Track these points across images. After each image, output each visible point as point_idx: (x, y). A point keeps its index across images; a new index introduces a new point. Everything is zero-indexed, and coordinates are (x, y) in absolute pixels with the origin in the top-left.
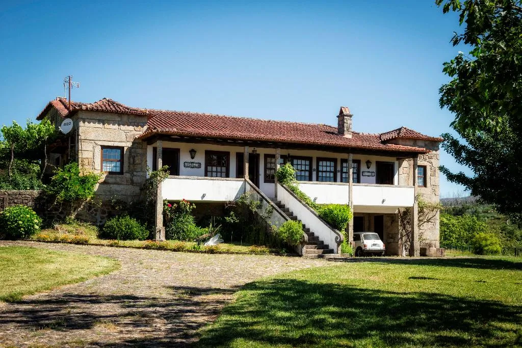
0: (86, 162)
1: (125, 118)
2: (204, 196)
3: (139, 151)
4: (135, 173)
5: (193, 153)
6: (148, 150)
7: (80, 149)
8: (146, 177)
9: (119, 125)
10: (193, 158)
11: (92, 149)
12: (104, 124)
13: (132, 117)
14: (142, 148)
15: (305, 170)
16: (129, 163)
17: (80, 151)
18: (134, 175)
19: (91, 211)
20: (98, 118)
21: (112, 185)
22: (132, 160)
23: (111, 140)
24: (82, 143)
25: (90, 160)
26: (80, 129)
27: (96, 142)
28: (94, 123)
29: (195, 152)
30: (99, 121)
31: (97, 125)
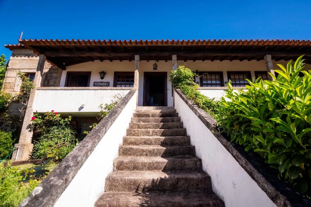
0: (8, 85)
2: (81, 108)
5: (103, 74)
6: (62, 74)
7: (6, 76)
10: (102, 78)
11: (15, 76)
14: (57, 73)
20: (25, 53)
23: (32, 68)
25: (11, 84)
27: (20, 70)
28: (21, 57)
29: (105, 73)
30: (25, 55)
31: (23, 58)
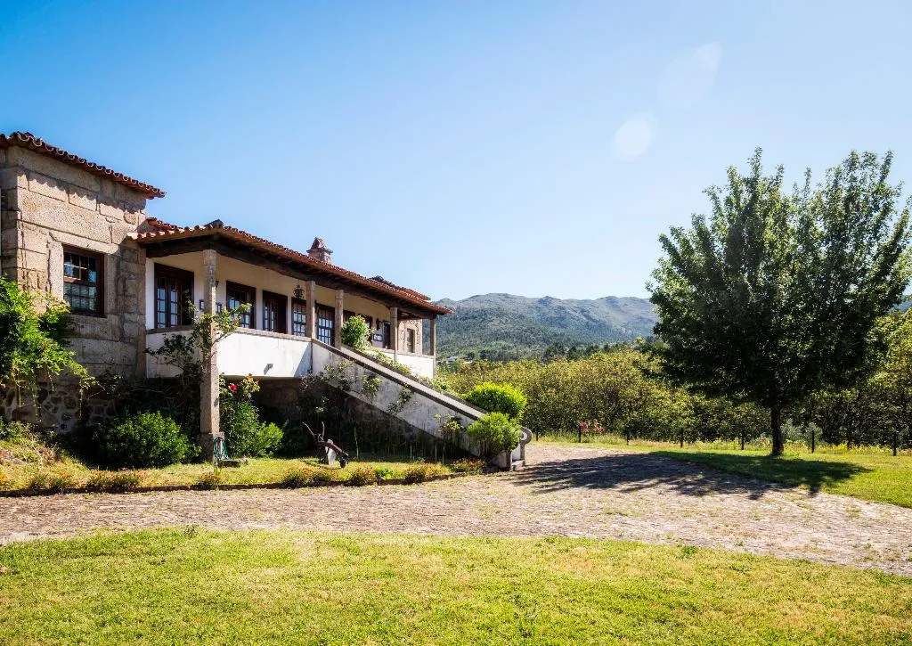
0: (33, 279)
1: (109, 189)
3: (134, 267)
4: (127, 316)
6: (147, 268)
7: (20, 245)
8: (144, 325)
9: (98, 202)
11: (45, 250)
12: (68, 193)
13: (121, 189)
14: (136, 262)
15: (325, 328)
16: (117, 291)
17: (19, 251)
18: (126, 321)
19: (45, 402)
20: (56, 177)
21: (86, 340)
22: (121, 285)
23: (83, 233)
24: (26, 231)
25: (41, 275)
26: (20, 193)
27: (55, 234)
28: (51, 185)
31: (55, 192)
